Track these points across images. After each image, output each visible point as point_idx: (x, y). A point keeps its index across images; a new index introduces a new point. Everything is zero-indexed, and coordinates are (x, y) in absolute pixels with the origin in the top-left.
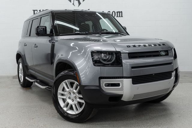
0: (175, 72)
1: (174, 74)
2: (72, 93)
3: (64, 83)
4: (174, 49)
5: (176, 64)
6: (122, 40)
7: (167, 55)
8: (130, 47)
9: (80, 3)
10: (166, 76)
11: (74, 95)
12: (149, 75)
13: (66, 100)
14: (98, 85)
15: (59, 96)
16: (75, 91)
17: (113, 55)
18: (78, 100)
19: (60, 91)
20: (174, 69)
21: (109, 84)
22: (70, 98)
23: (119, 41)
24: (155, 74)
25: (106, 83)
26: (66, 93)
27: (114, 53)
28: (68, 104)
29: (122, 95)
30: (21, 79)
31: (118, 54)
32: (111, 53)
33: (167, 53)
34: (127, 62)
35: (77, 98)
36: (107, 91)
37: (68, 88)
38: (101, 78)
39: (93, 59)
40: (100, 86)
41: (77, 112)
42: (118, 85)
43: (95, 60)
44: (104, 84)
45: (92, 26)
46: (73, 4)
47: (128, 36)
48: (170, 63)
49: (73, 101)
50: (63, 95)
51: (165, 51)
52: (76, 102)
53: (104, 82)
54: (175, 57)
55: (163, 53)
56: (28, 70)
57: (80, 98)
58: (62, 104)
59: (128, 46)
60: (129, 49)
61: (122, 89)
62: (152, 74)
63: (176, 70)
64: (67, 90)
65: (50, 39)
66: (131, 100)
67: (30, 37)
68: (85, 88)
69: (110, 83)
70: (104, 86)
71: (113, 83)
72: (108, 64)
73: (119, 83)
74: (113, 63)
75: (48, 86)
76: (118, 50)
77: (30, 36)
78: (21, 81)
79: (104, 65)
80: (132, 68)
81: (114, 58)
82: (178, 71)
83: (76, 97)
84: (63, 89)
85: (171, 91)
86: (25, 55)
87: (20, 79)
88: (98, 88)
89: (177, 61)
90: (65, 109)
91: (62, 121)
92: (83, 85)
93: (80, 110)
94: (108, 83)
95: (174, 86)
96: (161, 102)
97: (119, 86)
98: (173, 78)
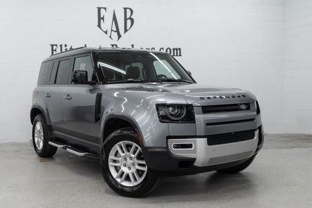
0: (258, 130)
1: (257, 133)
2: (128, 159)
3: (118, 145)
4: (257, 102)
5: (260, 120)
6: (192, 91)
7: (248, 108)
8: (204, 99)
9: (119, 36)
10: (247, 135)
11: (132, 161)
12: (227, 134)
13: (120, 168)
14: (165, 146)
15: (110, 163)
16: (132, 156)
17: (183, 108)
18: (137, 167)
19: (111, 157)
20: (258, 126)
21: (178, 145)
22: (125, 165)
23: (188, 91)
24: (234, 133)
25: (175, 143)
26: (120, 159)
27: (184, 107)
28: (123, 173)
29: (195, 159)
30: (39, 146)
31: (189, 108)
32: (181, 106)
33: (248, 106)
34: (200, 117)
35: (136, 164)
36: (177, 154)
37: (123, 152)
38: (169, 137)
39: (158, 114)
40: (167, 147)
41: (136, 184)
42: (190, 146)
43: (161, 116)
44: (172, 145)
45: (143, 71)
46: (110, 37)
47: (196, 84)
48: (253, 120)
49: (130, 169)
50: (115, 161)
51: (245, 104)
52: (135, 170)
53: (172, 142)
54: (258, 111)
55: (243, 107)
56: (53, 131)
57: (140, 165)
58: (114, 174)
59: (201, 98)
60: (203, 101)
61: (195, 151)
62: (230, 133)
63: (260, 128)
64: (122, 154)
65: (91, 87)
66: (206, 165)
67: (55, 85)
68: (149, 150)
69: (180, 143)
70: (172, 147)
71: (183, 143)
72: (178, 120)
73: (191, 143)
74: (183, 119)
75: (87, 153)
76: (189, 102)
77: (55, 83)
78: (38, 148)
79: (172, 121)
80: (208, 124)
81: (185, 113)
82: (262, 130)
83: (133, 164)
84: (116, 154)
85: (254, 156)
86: (47, 110)
87: (37, 146)
88: (166, 150)
89: (261, 117)
90: (119, 180)
91: (115, 196)
92: (147, 146)
93: (140, 180)
94: (177, 143)
95: (258, 149)
96: (240, 172)
97: (192, 148)
98: (256, 138)
